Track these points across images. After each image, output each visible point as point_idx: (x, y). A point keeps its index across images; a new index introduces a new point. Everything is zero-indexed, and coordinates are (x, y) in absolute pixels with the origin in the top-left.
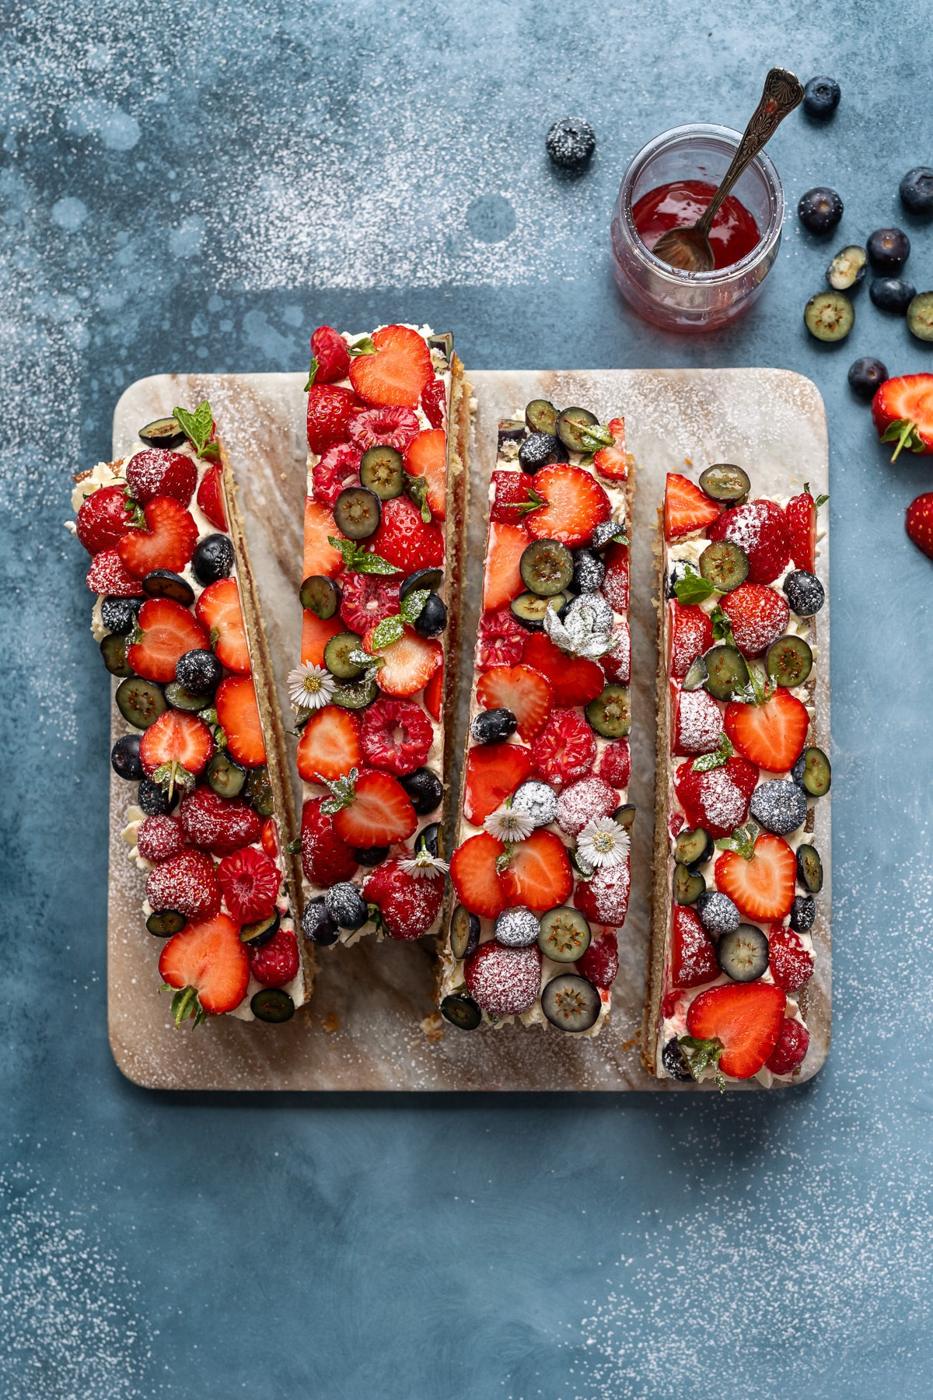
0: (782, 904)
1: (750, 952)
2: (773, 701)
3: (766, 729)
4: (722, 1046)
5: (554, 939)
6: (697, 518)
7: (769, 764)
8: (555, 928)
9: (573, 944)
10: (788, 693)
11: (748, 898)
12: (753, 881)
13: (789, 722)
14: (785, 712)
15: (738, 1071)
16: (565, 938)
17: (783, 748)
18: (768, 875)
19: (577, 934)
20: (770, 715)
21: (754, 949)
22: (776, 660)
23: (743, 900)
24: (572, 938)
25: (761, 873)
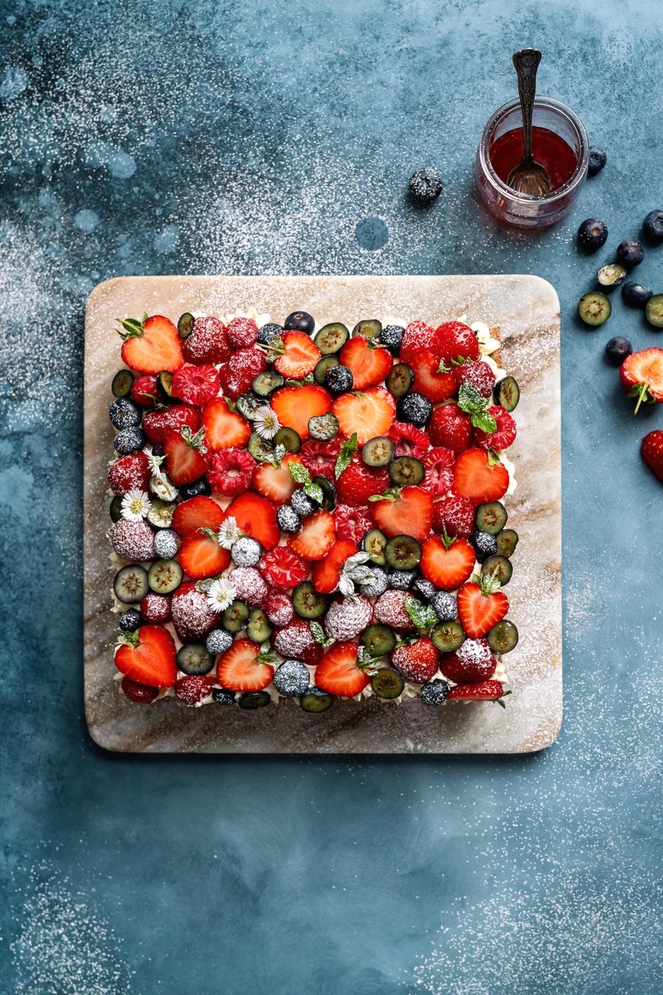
1: (196, 664)
2: (359, 673)
3: (341, 670)
4: (137, 646)
6: (468, 622)
8: (169, 570)
9: (160, 582)
10: (367, 683)
12: (242, 663)
13: (347, 685)
14: (354, 682)
15: (120, 658)
16: (163, 578)
17: (330, 681)
18: (247, 673)
19: (166, 584)
20: (350, 672)
21: (199, 666)
22: (386, 675)
24: (164, 581)
25: (248, 669)
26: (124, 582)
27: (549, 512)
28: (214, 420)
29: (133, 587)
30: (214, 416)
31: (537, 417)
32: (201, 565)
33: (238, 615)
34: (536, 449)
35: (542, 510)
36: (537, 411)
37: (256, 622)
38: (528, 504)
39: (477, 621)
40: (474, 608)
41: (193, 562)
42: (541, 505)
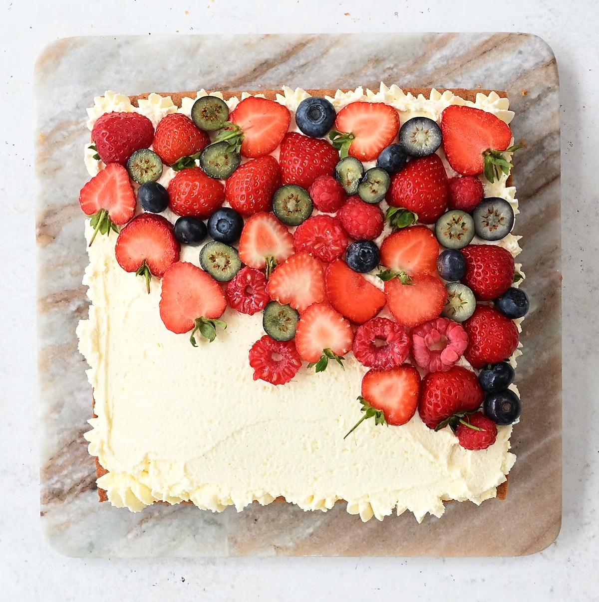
0: (386, 111)
1: (420, 132)
2: (239, 124)
3: (260, 127)
4: (489, 150)
5: (459, 236)
6: (122, 180)
7: (285, 124)
8: (451, 236)
9: (461, 222)
10: (232, 113)
11: (382, 136)
12: (370, 132)
13: (254, 111)
14: (246, 115)
15: (506, 138)
16: (458, 227)
17: (273, 115)
18: (364, 122)
19: (454, 220)
20: (249, 125)
21: (418, 130)
22: (210, 122)
23: (383, 140)
24: (456, 223)
25: (363, 127)
26: (502, 222)
27: (49, 300)
28: (402, 402)
29: (491, 217)
30: (402, 406)
31: (63, 403)
32: (413, 242)
33: (371, 188)
34: (65, 368)
35: (57, 302)
36: (63, 410)
37: (353, 179)
38: (73, 308)
39: (113, 182)
40: (116, 195)
41: (424, 244)
42: (58, 307)
